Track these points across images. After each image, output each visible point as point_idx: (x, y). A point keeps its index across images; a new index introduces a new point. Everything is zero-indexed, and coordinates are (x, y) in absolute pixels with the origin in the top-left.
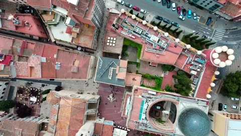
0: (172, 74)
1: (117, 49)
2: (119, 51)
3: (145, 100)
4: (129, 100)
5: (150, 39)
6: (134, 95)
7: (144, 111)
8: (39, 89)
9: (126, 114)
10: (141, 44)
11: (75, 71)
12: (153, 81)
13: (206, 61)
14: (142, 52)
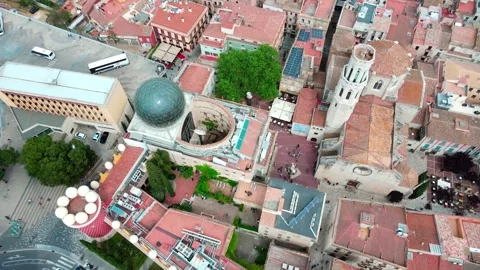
0: (175, 198)
1: (278, 257)
2: (274, 252)
3: (234, 150)
4: (263, 156)
5: (207, 263)
6: (253, 161)
7: (239, 132)
8: (436, 204)
9: (270, 134)
10: (227, 259)
11: (365, 216)
12: (213, 191)
13: (107, 210)
14: (228, 241)
